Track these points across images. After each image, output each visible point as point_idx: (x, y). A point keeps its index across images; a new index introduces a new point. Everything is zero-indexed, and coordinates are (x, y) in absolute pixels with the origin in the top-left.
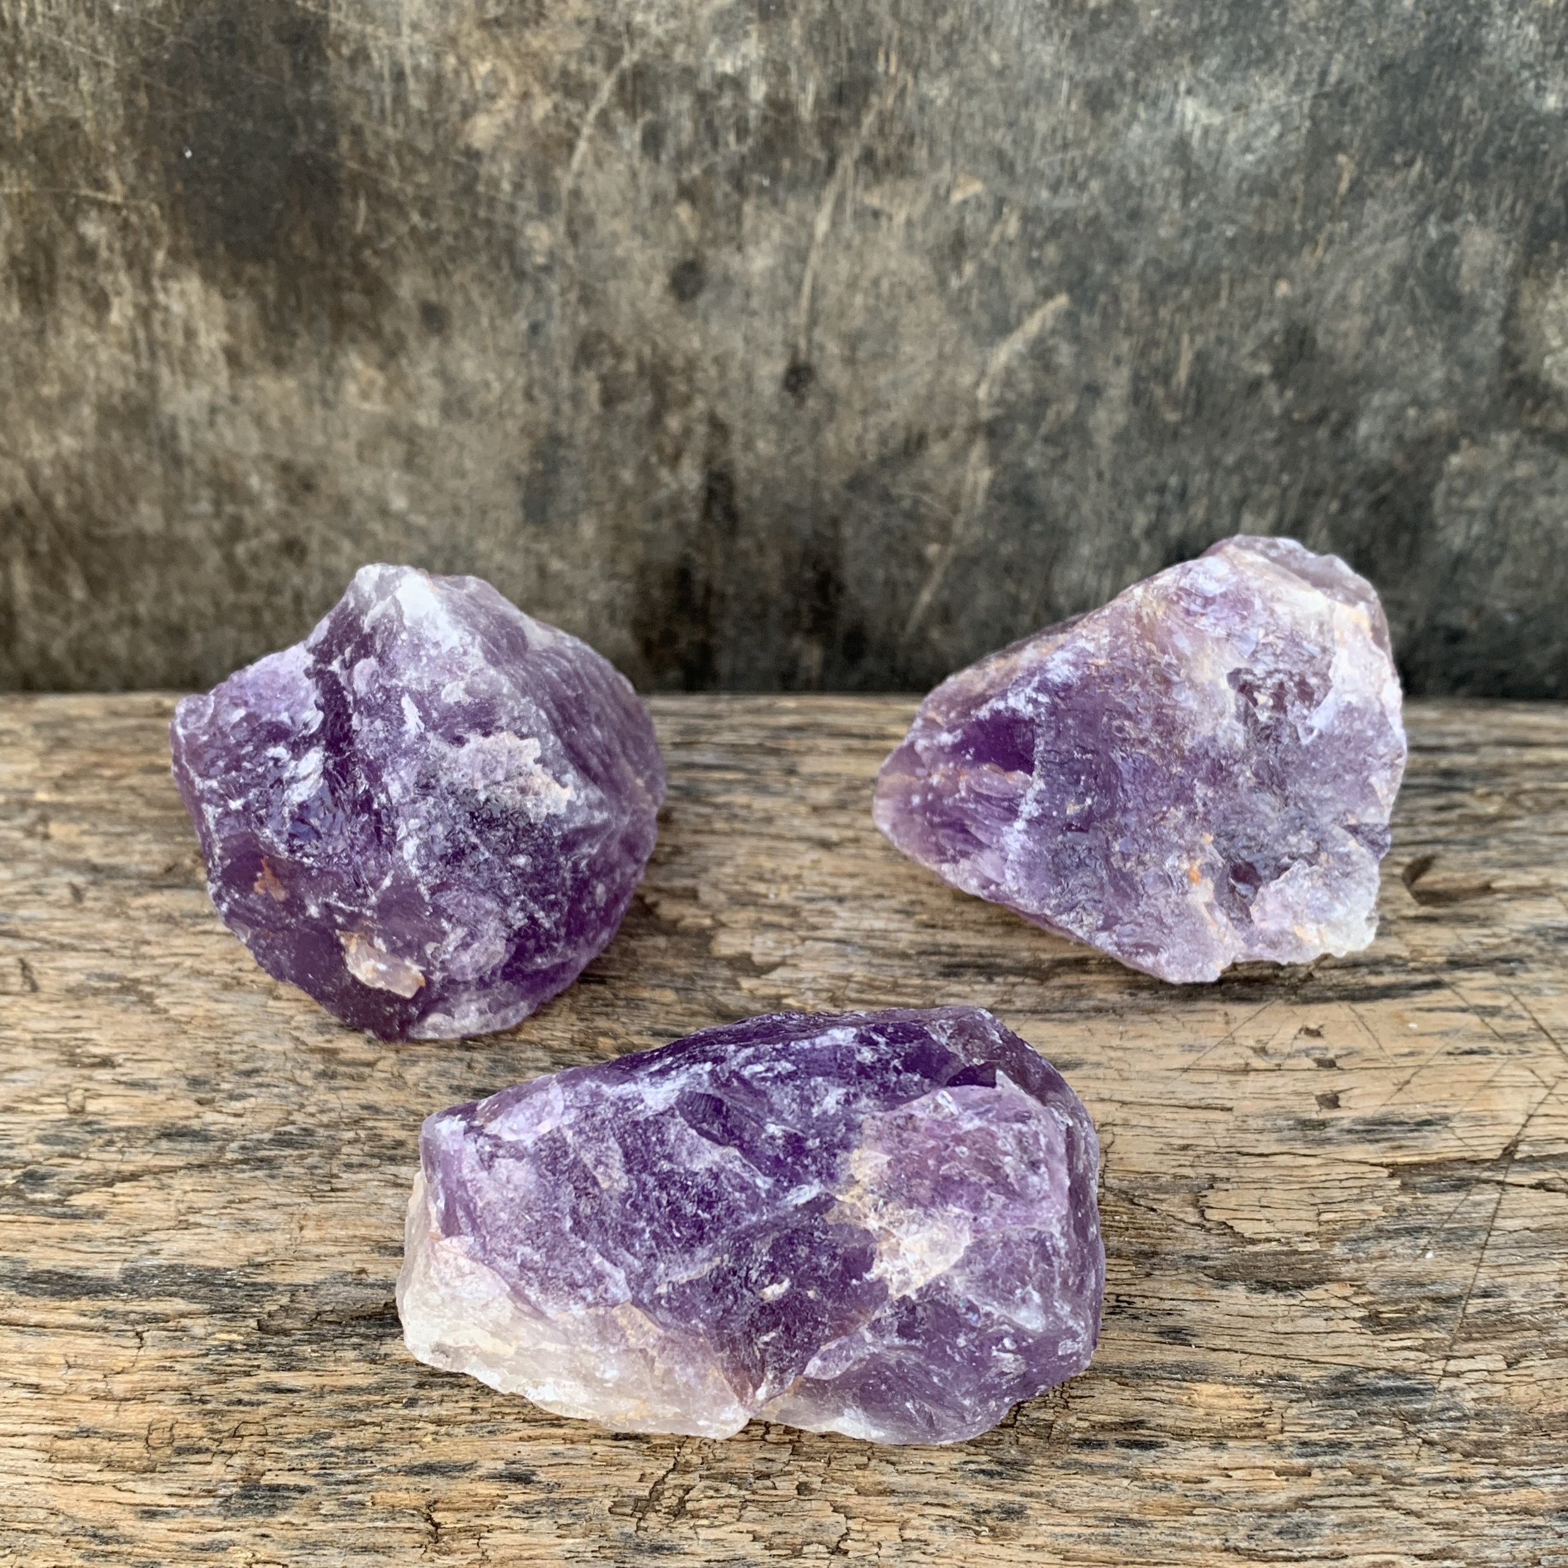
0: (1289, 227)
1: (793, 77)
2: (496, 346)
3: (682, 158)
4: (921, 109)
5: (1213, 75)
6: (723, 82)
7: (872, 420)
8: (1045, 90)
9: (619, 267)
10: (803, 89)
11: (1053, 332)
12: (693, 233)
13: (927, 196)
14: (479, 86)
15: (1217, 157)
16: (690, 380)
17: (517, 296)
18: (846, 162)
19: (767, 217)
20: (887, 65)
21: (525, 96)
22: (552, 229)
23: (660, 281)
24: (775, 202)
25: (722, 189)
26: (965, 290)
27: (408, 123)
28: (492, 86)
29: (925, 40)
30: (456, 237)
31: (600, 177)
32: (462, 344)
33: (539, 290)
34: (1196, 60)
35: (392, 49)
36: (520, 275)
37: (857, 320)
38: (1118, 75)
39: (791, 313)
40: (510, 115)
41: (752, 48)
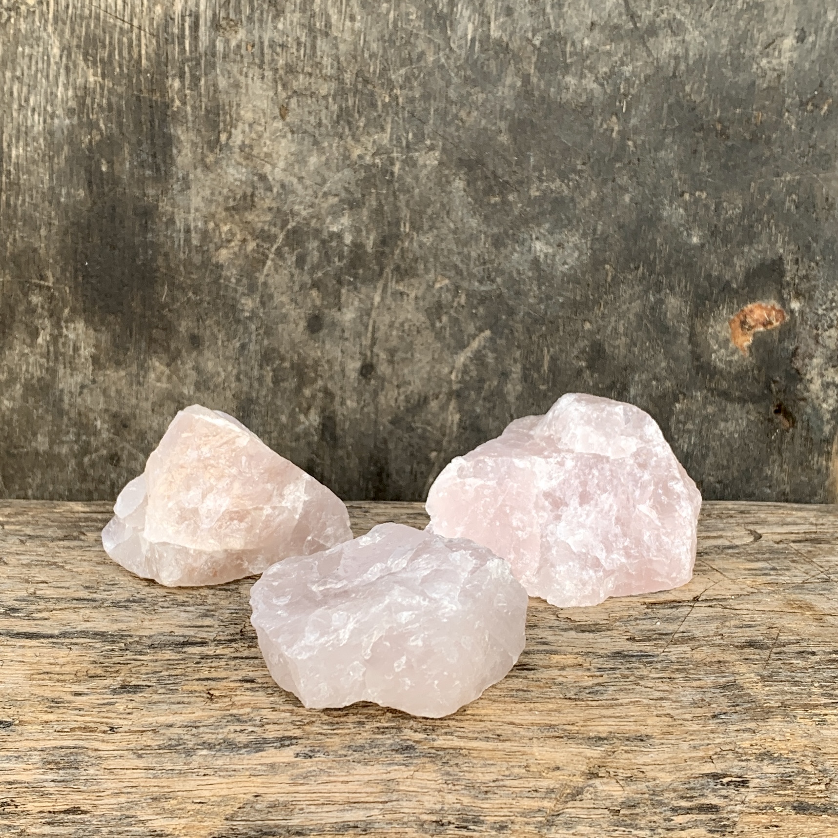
0: (587, 297)
1: (364, 233)
2: (224, 355)
3: (314, 269)
4: (420, 247)
5: (548, 231)
6: (332, 235)
7: (402, 390)
8: (474, 238)
9: (284, 318)
10: (368, 238)
11: (485, 347)
12: (318, 302)
13: (424, 286)
14: (223, 236)
15: (552, 266)
16: (316, 371)
17: (236, 331)
18: (388, 270)
19: (351, 294)
20: (406, 228)
21: (244, 241)
22: (254, 300)
23: (303, 324)
24: (356, 288)
25: (332, 283)
26: (443, 328)
27: (190, 252)
28: (229, 237)
29: (421, 218)
30: (209, 303)
31: (277, 277)
32: (208, 354)
33: (246, 328)
34: (539, 225)
35: (186, 219)
36: (238, 321)
37: (394, 342)
38: (506, 232)
39: (363, 338)
40: (236, 249)
41: (345, 221)
